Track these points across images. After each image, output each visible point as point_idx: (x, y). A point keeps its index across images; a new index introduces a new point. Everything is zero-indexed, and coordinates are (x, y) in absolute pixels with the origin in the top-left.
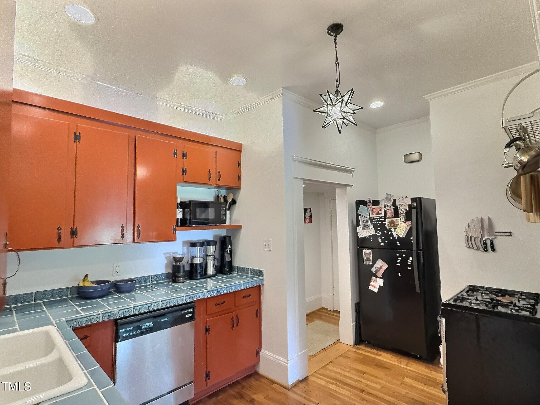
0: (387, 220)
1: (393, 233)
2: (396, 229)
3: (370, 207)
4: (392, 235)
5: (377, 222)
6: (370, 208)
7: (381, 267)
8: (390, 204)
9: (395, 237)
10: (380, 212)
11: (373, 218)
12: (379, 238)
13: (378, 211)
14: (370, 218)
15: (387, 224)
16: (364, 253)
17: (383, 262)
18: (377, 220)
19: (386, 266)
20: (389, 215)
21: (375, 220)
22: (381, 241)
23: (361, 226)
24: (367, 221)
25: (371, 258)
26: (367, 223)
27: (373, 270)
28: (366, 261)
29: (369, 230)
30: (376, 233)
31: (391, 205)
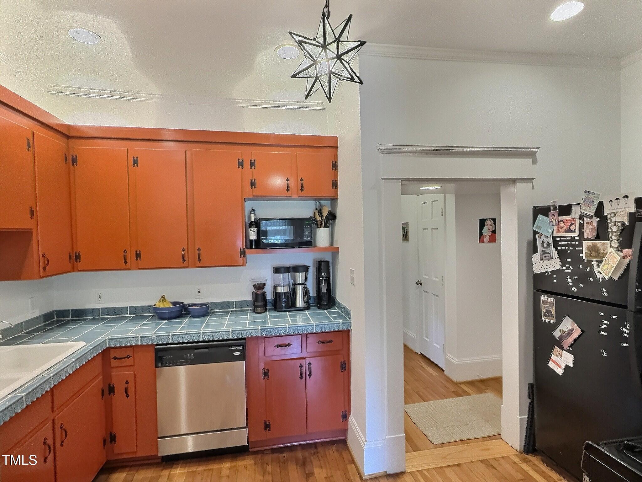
0: (585, 244)
1: (596, 269)
2: (601, 262)
3: (554, 217)
4: (592, 274)
5: (567, 248)
6: (554, 221)
7: (571, 331)
8: (591, 211)
9: (598, 278)
10: (572, 228)
11: (559, 239)
12: (568, 277)
13: (568, 226)
14: (554, 238)
15: (584, 251)
16: (543, 301)
17: (574, 323)
18: (566, 243)
19: (577, 332)
20: (588, 234)
21: (563, 243)
22: (571, 284)
23: (539, 254)
24: (549, 244)
25: (553, 312)
26: (549, 249)
27: (557, 334)
28: (545, 315)
29: (551, 261)
30: (564, 268)
31: (593, 214)
